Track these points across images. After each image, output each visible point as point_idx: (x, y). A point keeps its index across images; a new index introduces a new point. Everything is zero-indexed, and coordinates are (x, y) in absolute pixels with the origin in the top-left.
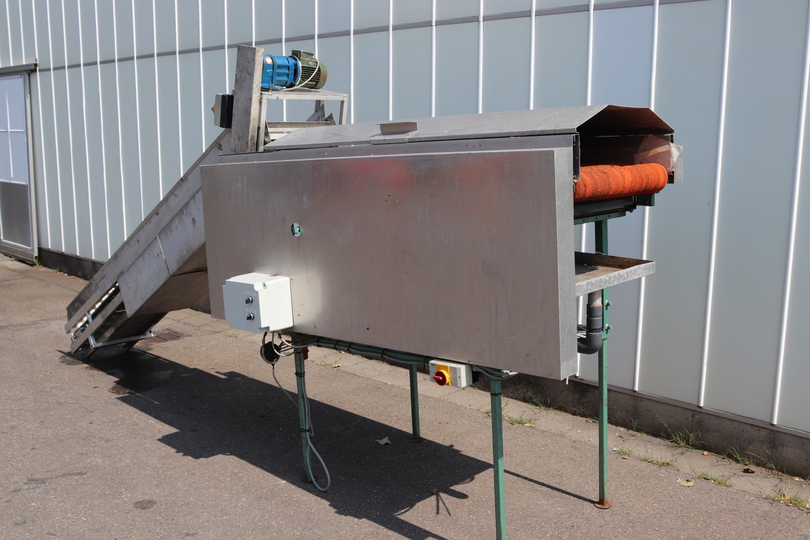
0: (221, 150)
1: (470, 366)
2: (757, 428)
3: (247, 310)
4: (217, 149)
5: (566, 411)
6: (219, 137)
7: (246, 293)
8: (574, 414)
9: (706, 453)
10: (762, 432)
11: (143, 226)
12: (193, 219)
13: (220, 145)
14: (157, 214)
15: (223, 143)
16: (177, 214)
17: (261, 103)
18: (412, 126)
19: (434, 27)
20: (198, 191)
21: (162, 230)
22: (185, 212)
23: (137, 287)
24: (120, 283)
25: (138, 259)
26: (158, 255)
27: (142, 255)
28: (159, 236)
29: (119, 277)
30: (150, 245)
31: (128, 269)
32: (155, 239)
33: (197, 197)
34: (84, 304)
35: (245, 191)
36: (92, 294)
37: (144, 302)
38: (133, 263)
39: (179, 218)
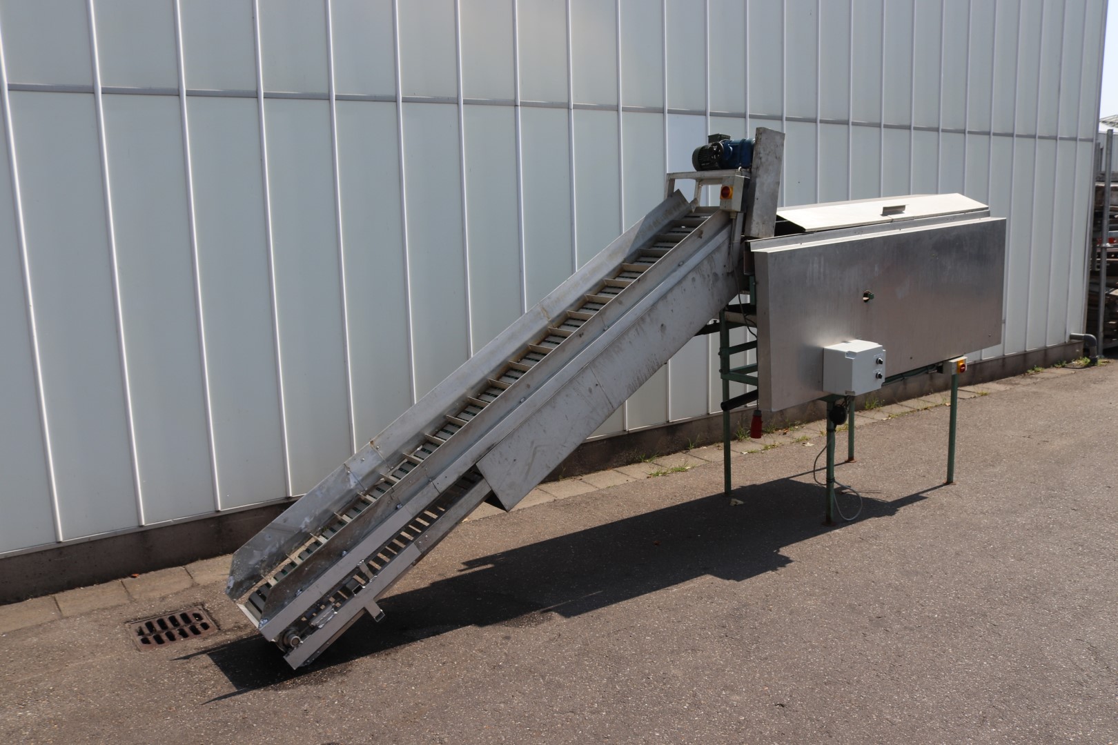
4: (696, 238)
7: (875, 356)
12: (663, 325)
13: (702, 233)
15: (704, 230)
20: (671, 290)
21: (602, 354)
22: (648, 320)
23: (534, 454)
24: (483, 466)
25: (539, 410)
26: (590, 391)
27: (551, 402)
28: (592, 363)
29: (481, 457)
30: (571, 381)
31: (510, 436)
32: (583, 370)
33: (670, 297)
34: (340, 556)
35: (822, 270)
36: (373, 523)
37: (550, 470)
38: (525, 421)
39: (637, 330)
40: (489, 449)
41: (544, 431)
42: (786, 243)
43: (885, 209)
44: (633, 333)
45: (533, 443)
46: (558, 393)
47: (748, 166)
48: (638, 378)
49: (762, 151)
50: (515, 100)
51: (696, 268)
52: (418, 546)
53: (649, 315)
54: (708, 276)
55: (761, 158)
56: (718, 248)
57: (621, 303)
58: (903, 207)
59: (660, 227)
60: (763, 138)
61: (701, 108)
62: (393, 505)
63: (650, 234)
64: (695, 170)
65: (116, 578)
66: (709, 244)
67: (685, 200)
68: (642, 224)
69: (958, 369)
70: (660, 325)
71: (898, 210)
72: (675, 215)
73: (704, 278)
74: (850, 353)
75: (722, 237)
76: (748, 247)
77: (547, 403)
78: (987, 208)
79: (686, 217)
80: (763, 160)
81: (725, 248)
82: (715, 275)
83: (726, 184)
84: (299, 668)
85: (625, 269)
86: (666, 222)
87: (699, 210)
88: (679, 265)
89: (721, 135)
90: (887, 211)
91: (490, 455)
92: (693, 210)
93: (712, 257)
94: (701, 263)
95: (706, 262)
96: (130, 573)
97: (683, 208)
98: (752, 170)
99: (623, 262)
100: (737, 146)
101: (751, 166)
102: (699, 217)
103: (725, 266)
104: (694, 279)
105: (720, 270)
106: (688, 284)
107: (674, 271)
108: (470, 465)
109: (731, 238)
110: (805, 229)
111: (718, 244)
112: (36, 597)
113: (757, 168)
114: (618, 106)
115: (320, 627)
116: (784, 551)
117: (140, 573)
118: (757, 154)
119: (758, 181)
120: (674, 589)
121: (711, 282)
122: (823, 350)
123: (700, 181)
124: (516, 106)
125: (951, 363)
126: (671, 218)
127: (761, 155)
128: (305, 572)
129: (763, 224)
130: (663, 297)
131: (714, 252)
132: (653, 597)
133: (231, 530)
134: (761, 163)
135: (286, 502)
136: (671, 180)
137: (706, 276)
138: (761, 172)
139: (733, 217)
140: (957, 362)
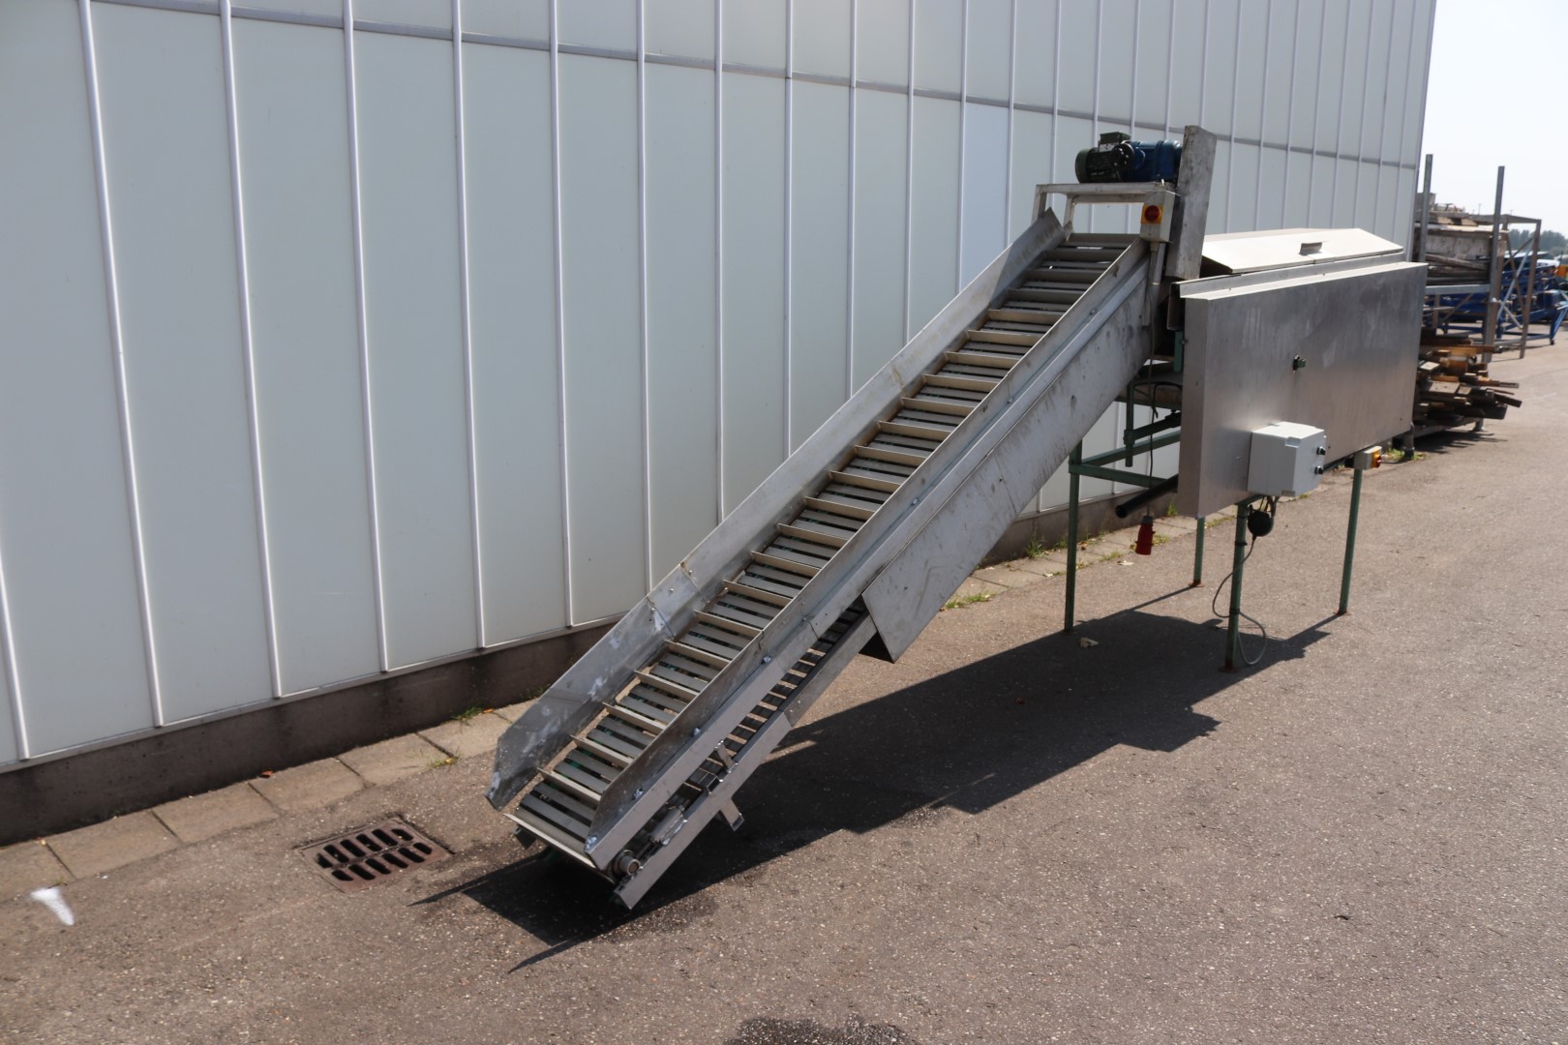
13: (1118, 270)
15: (1120, 265)
16: (1043, 396)
20: (1084, 348)
21: (1008, 436)
22: (1058, 389)
23: (927, 580)
24: (872, 600)
25: (936, 517)
27: (949, 506)
28: (997, 450)
29: (867, 583)
30: (972, 474)
31: (902, 553)
32: (986, 459)
33: (1083, 357)
34: (693, 737)
35: (1258, 326)
38: (920, 532)
39: (1046, 402)
40: (878, 572)
41: (941, 546)
42: (1214, 288)
43: (1303, 246)
44: (1042, 406)
45: (926, 563)
46: (957, 491)
47: (1173, 181)
48: (1044, 472)
49: (1194, 160)
50: (786, 70)
51: (1111, 319)
52: (789, 717)
53: (1059, 383)
54: (1123, 329)
55: (1192, 169)
56: (1135, 291)
57: (1027, 367)
58: (1319, 244)
59: (1030, 259)
60: (1196, 139)
61: (1004, 98)
62: (759, 657)
63: (1019, 269)
64: (1076, 181)
65: (239, 778)
66: (1126, 285)
67: (1058, 223)
68: (1009, 258)
69: (1373, 462)
70: (1070, 398)
71: (1316, 248)
72: (1048, 243)
73: (1119, 333)
74: (1292, 440)
75: (1137, 277)
76: (1176, 290)
77: (945, 506)
78: (1401, 250)
79: (1060, 246)
80: (1194, 171)
81: (1142, 291)
82: (1130, 328)
83: (1151, 202)
84: (635, 907)
85: (992, 316)
86: (1037, 252)
87: (1073, 236)
88: (1091, 314)
89: (1121, 134)
90: (1307, 249)
91: (878, 581)
92: (1067, 238)
93: (1129, 303)
94: (1116, 311)
95: (1121, 311)
96: (258, 771)
97: (1056, 234)
98: (1178, 185)
99: (990, 306)
100: (1153, 150)
101: (1177, 179)
102: (1075, 247)
103: (1140, 317)
104: (1108, 334)
105: (1135, 323)
106: (1102, 339)
107: (1085, 321)
108: (855, 597)
109: (1148, 279)
110: (1231, 270)
111: (1134, 286)
112: (124, 813)
113: (1187, 182)
114: (908, 87)
115: (665, 843)
116: (1201, 708)
117: (274, 771)
118: (1186, 162)
119: (1187, 199)
120: (1090, 765)
121: (1125, 339)
122: (1251, 435)
123: (1074, 197)
124: (787, 78)
125: (1367, 454)
126: (1043, 247)
127: (1193, 165)
128: (648, 762)
129: (1190, 260)
130: (1076, 358)
131: (1130, 295)
132: (1071, 775)
134: (1192, 174)
135: (476, 655)
136: (1043, 193)
137: (1121, 330)
138: (1191, 187)
139: (1154, 248)
140: (1373, 454)
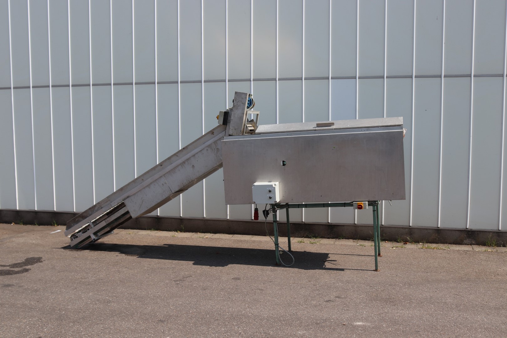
0: (214, 134)
1: (368, 201)
2: (404, 229)
3: (268, 195)
4: (211, 134)
5: (324, 238)
6: (213, 129)
7: (267, 189)
8: (329, 238)
9: (386, 242)
10: (407, 230)
11: (149, 172)
12: (193, 166)
13: (213, 133)
14: (161, 166)
15: (214, 131)
16: (180, 164)
17: (246, 115)
18: (333, 124)
19: (252, 82)
20: (197, 153)
21: (167, 173)
22: (186, 163)
23: (142, 202)
24: (126, 202)
25: (144, 188)
26: (163, 185)
27: (148, 186)
28: (164, 175)
29: (125, 200)
30: (156, 180)
31: (134, 194)
32: (160, 178)
33: (196, 155)
34: (86, 218)
36: (95, 211)
37: (148, 209)
38: (140, 191)
39: (182, 166)
40: (128, 197)
41: (146, 195)
43: (317, 124)
44: (180, 167)
45: (142, 198)
46: (151, 183)
48: (182, 183)
51: (209, 146)
52: (106, 222)
53: (187, 161)
54: (214, 149)
57: (177, 156)
66: (216, 137)
70: (192, 166)
71: (329, 125)
74: (254, 185)
77: (147, 186)
90: (319, 126)
91: (128, 199)
93: (216, 142)
94: (211, 144)
95: (213, 144)
104: (207, 150)
108: (122, 202)
111: (220, 137)
121: (216, 152)
130: (194, 155)
131: (217, 140)
133: (140, 222)
137: (213, 149)
